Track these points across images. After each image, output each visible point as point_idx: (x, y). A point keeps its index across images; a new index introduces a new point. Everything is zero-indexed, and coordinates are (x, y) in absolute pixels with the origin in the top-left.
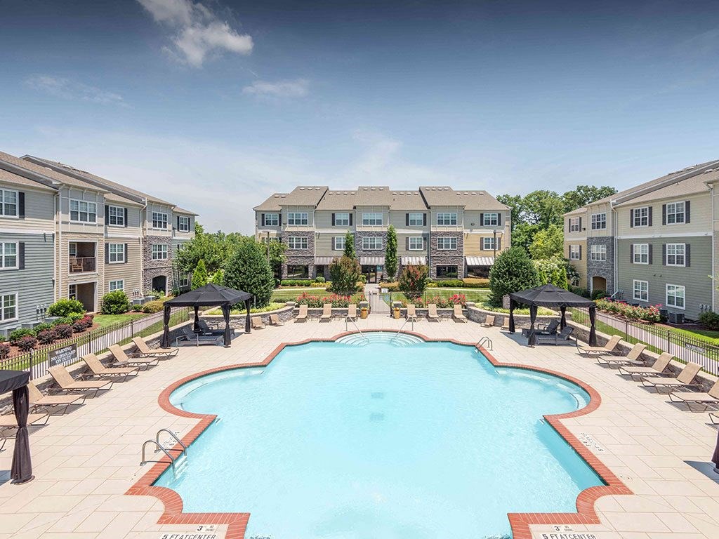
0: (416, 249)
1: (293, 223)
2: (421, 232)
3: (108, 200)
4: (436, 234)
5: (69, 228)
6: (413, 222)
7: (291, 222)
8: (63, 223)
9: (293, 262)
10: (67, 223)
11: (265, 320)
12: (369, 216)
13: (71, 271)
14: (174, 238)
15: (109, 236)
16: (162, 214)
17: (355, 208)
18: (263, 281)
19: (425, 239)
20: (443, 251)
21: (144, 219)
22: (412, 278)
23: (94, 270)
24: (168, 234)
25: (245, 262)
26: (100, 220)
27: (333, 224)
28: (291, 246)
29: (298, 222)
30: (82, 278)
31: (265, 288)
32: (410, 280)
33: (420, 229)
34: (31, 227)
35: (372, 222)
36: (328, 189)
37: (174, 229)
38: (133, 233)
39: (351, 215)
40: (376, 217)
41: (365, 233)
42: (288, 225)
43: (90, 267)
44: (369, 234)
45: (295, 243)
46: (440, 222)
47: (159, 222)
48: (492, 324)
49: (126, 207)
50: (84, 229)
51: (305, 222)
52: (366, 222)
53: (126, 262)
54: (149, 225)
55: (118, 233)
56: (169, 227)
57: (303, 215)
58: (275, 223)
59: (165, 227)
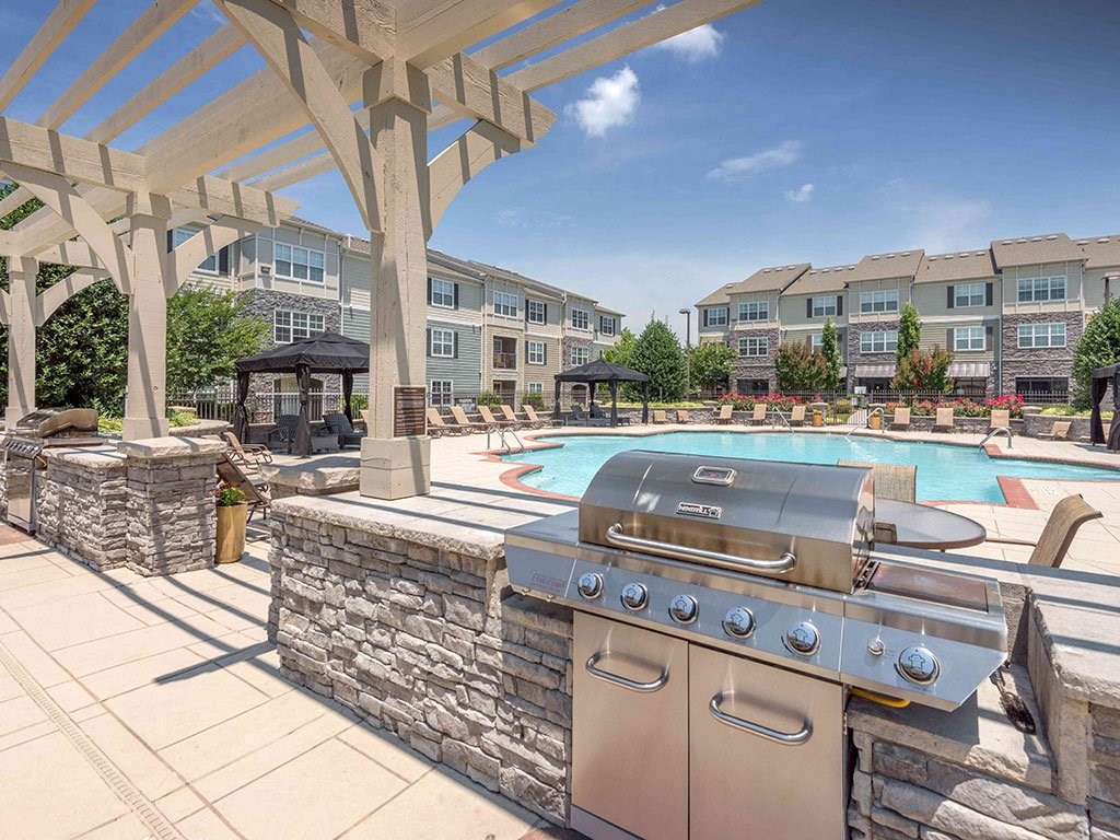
0: (970, 349)
1: (746, 319)
2: (981, 318)
3: (528, 294)
4: (1016, 319)
5: (493, 321)
6: (963, 301)
7: (743, 317)
8: (488, 315)
9: (745, 375)
10: (491, 315)
11: (671, 416)
12: (872, 298)
13: (495, 366)
14: (595, 342)
15: (529, 333)
16: (581, 311)
17: (847, 286)
18: (671, 369)
19: (989, 331)
20: (1031, 350)
21: (564, 317)
22: (917, 372)
23: (515, 368)
24: (589, 337)
25: (650, 345)
26: (521, 315)
27: (809, 315)
28: (743, 352)
29: (753, 316)
30: (504, 375)
31: (673, 378)
32: (912, 377)
33: (979, 314)
34: (464, 318)
35: (879, 307)
36: (810, 267)
37: (596, 331)
38: (553, 332)
39: (840, 298)
40: (885, 297)
41: (865, 326)
42: (739, 322)
43: (511, 364)
44: (873, 327)
45: (748, 347)
46: (1025, 296)
47: (580, 321)
48: (1063, 435)
49: (546, 302)
50: (506, 323)
51: (763, 315)
52: (866, 307)
53: (545, 364)
54: (568, 323)
55: (537, 330)
56: (591, 327)
57: (761, 305)
58: (722, 321)
59: (586, 327)
